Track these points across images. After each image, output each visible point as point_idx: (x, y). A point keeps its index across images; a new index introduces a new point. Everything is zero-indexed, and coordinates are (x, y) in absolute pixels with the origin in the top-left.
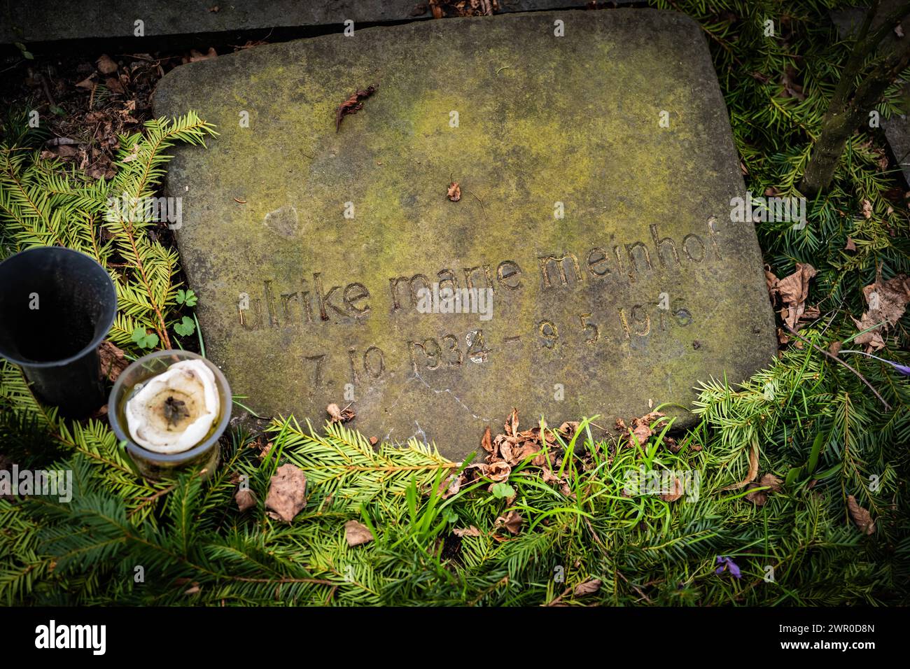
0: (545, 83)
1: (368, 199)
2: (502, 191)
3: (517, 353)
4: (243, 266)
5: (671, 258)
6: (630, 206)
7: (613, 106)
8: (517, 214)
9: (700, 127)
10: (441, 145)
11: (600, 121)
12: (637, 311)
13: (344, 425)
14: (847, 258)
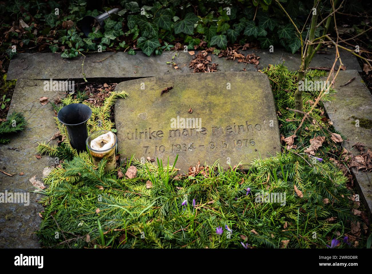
0: (220, 88)
1: (167, 112)
2: (204, 112)
3: (203, 149)
4: (131, 125)
5: (250, 130)
6: (241, 116)
7: (239, 93)
8: (208, 117)
9: (264, 99)
10: (189, 101)
11: (235, 97)
12: (239, 141)
13: (151, 162)
14: (306, 133)
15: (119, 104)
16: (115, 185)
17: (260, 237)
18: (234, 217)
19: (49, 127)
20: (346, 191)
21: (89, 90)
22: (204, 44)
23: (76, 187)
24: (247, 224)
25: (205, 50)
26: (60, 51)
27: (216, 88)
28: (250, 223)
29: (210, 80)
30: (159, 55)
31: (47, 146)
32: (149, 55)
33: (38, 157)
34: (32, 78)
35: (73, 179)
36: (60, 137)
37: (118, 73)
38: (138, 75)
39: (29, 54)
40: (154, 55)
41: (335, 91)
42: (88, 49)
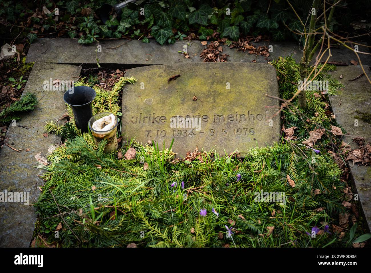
0: (227, 77)
1: (172, 98)
2: (208, 100)
3: (203, 136)
4: (136, 110)
5: (252, 119)
6: (244, 106)
7: (245, 84)
8: (211, 105)
9: (269, 90)
10: (195, 89)
11: (240, 87)
12: (239, 130)
13: (151, 146)
14: (307, 125)
15: (127, 89)
16: (113, 165)
17: (247, 222)
18: (224, 202)
19: (58, 108)
20: (339, 183)
21: (101, 75)
22: (217, 34)
23: (77, 165)
24: (235, 209)
25: (217, 40)
26: (78, 37)
27: (223, 78)
28: (239, 208)
29: (218, 69)
30: (171, 43)
31: (54, 125)
32: (162, 43)
33: (46, 135)
34: (49, 62)
35: (74, 157)
36: (68, 118)
37: (131, 60)
38: (149, 63)
39: (48, 39)
40: (166, 43)
41: (343, 86)
42: (104, 36)
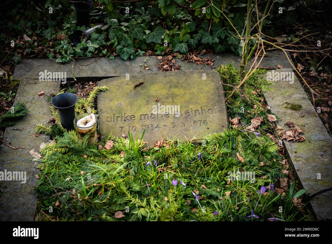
0: (181, 82)
1: (139, 101)
2: (168, 100)
4: (110, 111)
5: (204, 113)
6: (197, 103)
7: (196, 86)
9: (216, 90)
10: (156, 92)
11: (193, 89)
12: (195, 122)
13: (125, 138)
14: (249, 115)
15: (101, 96)
16: (96, 154)
17: (208, 190)
18: (189, 177)
19: (45, 114)
20: (278, 157)
21: (77, 87)
22: (169, 50)
23: (65, 156)
24: (198, 181)
25: (170, 55)
26: (55, 57)
27: (178, 83)
28: (201, 181)
29: (173, 77)
30: (133, 59)
31: (44, 127)
32: (126, 59)
33: (37, 135)
34: (33, 78)
35: (63, 150)
36: (54, 121)
37: (101, 73)
38: (117, 75)
39: (30, 60)
40: (129, 59)
41: (273, 84)
42: (77, 56)
